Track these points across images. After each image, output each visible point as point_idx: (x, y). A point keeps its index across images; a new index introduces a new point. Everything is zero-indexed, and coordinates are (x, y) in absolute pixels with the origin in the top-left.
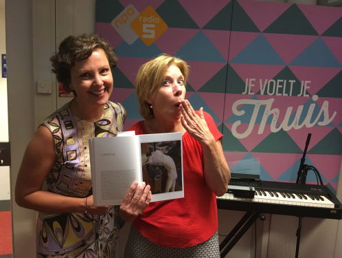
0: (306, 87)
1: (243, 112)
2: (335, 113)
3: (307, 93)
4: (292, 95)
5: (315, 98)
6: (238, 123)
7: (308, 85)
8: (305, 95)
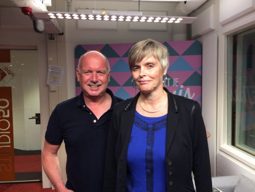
0: (176, 81)
2: (194, 94)
3: (177, 84)
4: (170, 85)
5: (182, 87)
7: (177, 80)
8: (176, 85)
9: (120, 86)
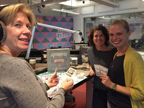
1: (58, 35)
2: (71, 34)
4: (65, 32)
6: (57, 37)
9: (49, 32)
